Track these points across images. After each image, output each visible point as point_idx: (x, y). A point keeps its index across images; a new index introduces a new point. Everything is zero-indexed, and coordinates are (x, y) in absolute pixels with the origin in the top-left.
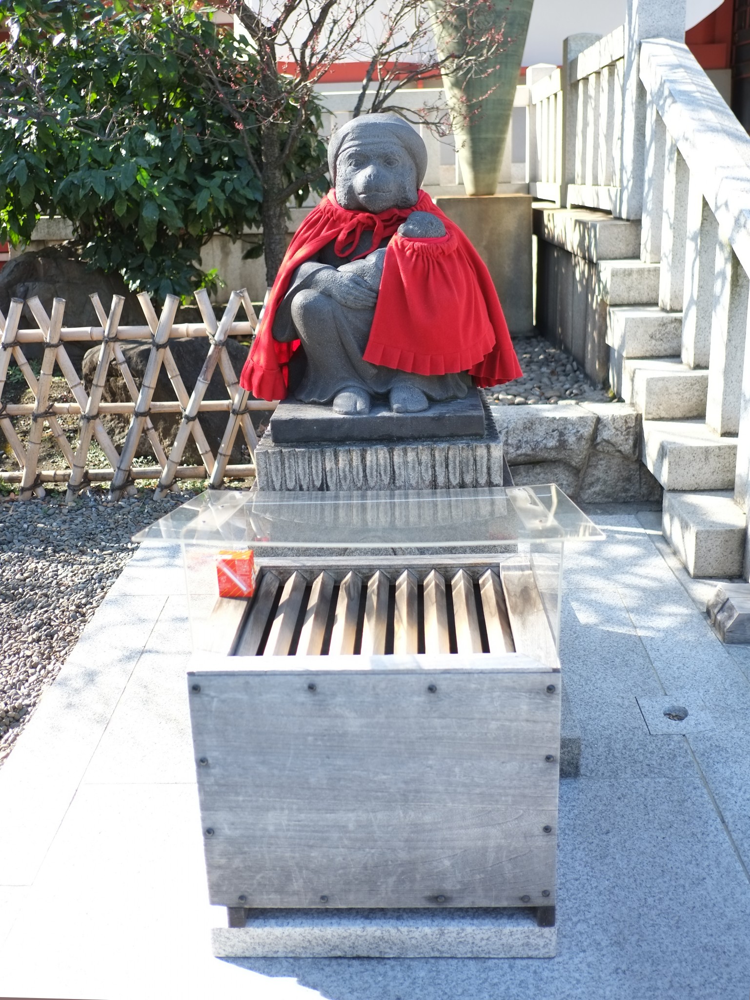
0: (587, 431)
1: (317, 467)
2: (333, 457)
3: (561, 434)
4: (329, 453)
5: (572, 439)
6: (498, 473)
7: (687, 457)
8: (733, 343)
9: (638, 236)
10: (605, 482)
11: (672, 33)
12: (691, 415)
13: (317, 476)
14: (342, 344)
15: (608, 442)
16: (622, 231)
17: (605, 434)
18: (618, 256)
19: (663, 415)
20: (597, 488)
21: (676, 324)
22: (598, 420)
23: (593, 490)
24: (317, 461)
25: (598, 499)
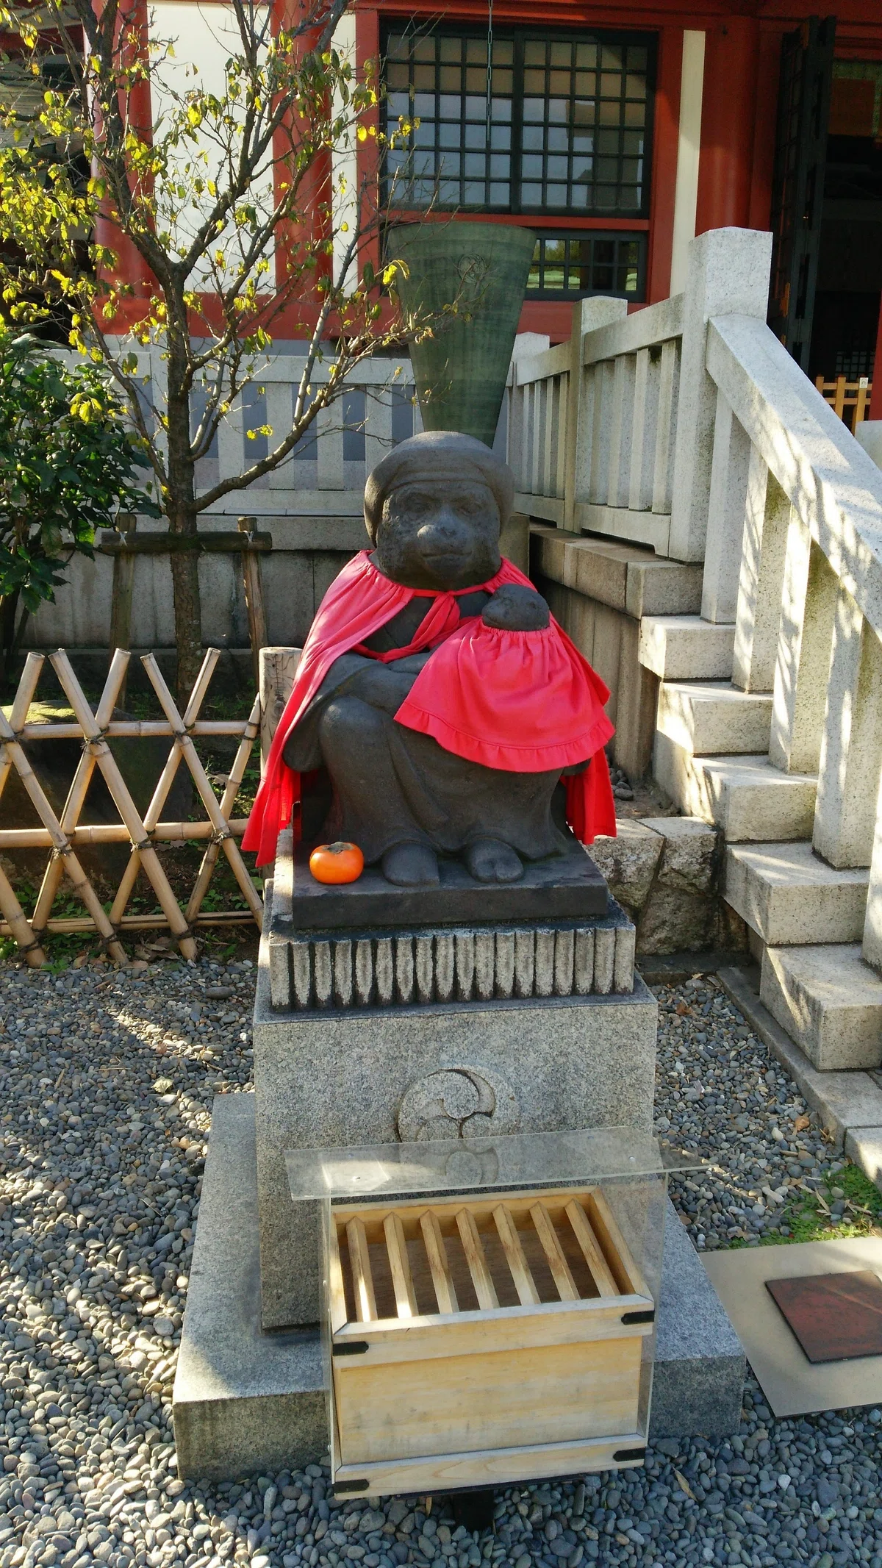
0: (649, 857)
1: (365, 966)
2: (389, 952)
3: (617, 863)
4: (384, 946)
5: (630, 870)
6: (629, 970)
7: (796, 900)
8: (858, 745)
9: (699, 585)
10: (674, 926)
11: (751, 311)
12: (787, 836)
13: (365, 979)
14: (398, 778)
15: (678, 872)
16: (676, 578)
17: (676, 862)
18: (669, 611)
19: (753, 836)
20: (661, 934)
21: (761, 711)
22: (665, 845)
23: (657, 937)
24: (365, 958)
25: (664, 950)
